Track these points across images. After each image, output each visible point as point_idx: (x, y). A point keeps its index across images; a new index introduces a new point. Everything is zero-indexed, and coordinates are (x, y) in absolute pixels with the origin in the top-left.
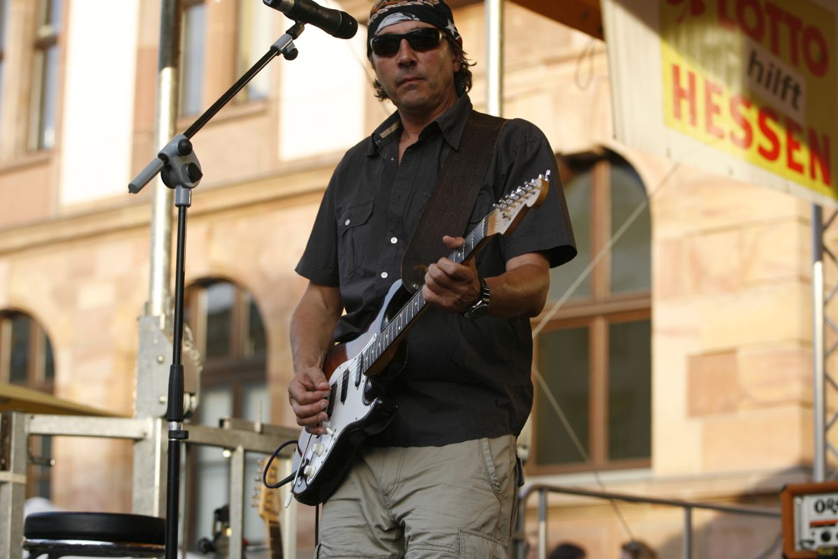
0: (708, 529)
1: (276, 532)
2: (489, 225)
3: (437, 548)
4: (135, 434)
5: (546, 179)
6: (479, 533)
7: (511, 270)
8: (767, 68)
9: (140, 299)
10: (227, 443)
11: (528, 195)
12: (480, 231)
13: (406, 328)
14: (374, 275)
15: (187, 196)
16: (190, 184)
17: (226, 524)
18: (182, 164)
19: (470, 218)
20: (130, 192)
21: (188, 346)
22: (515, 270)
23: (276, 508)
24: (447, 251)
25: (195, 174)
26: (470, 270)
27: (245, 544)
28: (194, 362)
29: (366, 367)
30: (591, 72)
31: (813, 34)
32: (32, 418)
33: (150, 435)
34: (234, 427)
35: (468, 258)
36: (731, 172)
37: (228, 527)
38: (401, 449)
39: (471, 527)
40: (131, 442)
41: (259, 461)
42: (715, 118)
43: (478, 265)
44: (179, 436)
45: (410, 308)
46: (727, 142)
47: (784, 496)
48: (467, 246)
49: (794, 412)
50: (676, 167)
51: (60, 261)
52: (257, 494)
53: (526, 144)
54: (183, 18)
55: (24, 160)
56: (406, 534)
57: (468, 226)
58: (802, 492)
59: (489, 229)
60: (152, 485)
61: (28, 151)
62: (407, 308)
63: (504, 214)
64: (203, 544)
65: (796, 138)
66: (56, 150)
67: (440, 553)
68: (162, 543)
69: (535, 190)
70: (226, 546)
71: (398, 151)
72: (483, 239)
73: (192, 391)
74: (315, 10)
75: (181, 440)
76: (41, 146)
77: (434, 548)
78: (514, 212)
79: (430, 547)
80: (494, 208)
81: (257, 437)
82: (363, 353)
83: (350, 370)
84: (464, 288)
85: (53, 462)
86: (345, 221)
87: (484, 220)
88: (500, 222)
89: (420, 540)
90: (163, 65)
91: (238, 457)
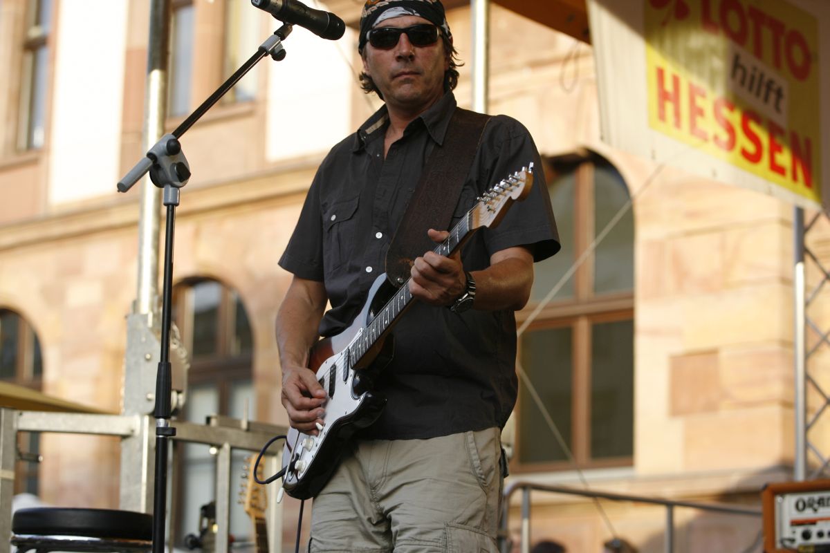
0: (690, 527)
1: (261, 529)
2: (474, 218)
3: (424, 543)
4: (122, 430)
5: (530, 172)
6: (466, 527)
7: (495, 264)
8: (750, 71)
9: (128, 298)
10: (214, 440)
11: (513, 187)
12: (465, 224)
13: (393, 322)
14: (359, 269)
15: (175, 195)
16: (178, 183)
17: (212, 520)
18: (171, 163)
19: (455, 211)
20: (119, 191)
21: (175, 344)
22: (500, 263)
23: (262, 505)
24: (432, 245)
25: (183, 173)
26: (455, 264)
27: (231, 540)
28: (182, 359)
29: (353, 362)
30: (576, 74)
31: (796, 38)
32: (21, 414)
33: (137, 432)
34: (221, 424)
35: (453, 252)
36: (715, 174)
37: (214, 523)
38: (387, 442)
39: (457, 521)
40: (118, 439)
41: (246, 458)
42: (699, 120)
43: (462, 258)
44: (167, 433)
45: (396, 302)
46: (711, 145)
47: (766, 495)
48: (452, 239)
49: (775, 411)
50: (660, 168)
51: (47, 260)
52: (243, 491)
53: (510, 140)
54: (172, 19)
55: (13, 159)
56: (394, 529)
57: (452, 221)
58: (783, 491)
59: (474, 222)
60: (139, 481)
61: (17, 151)
62: (392, 302)
63: (488, 207)
64: (189, 540)
65: (778, 140)
66: (45, 150)
67: (428, 548)
68: (149, 539)
69: (519, 183)
70: (213, 542)
71: (384, 147)
72: (468, 233)
73: (179, 389)
74: (303, 11)
75: (168, 437)
76: (30, 146)
77: (422, 543)
78: (499, 205)
79: (417, 542)
80: (478, 201)
81: (244, 434)
82: (350, 348)
83: (337, 364)
84: (450, 281)
85: (41, 458)
86: (331, 216)
87: (468, 214)
88: (485, 215)
89: (406, 535)
90: (151, 68)
91: (225, 454)
